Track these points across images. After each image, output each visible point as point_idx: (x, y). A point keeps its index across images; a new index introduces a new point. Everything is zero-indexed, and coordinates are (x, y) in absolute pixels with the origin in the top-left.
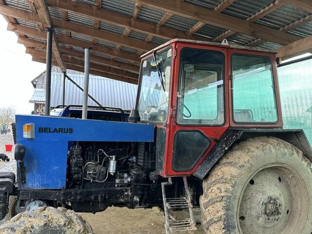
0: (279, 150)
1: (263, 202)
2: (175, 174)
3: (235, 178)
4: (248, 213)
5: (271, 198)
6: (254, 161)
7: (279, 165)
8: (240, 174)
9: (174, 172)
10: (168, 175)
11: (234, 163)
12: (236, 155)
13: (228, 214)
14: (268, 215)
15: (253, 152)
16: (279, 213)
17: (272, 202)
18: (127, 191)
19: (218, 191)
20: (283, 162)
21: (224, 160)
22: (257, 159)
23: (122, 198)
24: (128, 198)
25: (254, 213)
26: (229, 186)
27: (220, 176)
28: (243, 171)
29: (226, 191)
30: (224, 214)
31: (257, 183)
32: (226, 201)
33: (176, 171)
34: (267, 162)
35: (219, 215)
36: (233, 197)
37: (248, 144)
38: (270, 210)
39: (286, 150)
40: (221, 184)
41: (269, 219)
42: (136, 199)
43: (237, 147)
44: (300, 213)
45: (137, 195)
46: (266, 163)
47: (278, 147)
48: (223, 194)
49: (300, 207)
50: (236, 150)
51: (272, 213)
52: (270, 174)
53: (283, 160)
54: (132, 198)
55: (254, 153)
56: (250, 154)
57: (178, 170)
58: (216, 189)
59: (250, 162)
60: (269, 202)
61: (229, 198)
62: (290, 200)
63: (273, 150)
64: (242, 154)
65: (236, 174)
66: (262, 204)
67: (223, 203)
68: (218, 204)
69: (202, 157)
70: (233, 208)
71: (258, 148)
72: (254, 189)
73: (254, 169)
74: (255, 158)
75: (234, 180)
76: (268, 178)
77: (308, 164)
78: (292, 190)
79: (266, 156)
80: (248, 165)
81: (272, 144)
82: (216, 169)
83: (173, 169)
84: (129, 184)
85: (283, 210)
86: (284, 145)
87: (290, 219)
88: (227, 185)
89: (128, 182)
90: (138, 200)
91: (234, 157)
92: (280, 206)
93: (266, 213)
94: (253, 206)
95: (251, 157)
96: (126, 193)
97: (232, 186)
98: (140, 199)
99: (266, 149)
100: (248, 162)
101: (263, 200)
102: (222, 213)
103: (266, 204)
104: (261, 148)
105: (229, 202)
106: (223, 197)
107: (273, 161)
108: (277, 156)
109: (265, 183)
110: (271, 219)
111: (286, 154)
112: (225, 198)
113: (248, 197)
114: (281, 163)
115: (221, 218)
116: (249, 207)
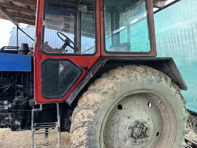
0: (145, 77)
1: (129, 127)
2: (46, 101)
3: (98, 104)
4: (115, 136)
5: (138, 122)
6: (118, 87)
7: (145, 92)
8: (103, 101)
9: (44, 99)
10: (38, 102)
11: (97, 90)
12: (102, 82)
13: (90, 139)
14: (135, 138)
15: (117, 79)
16: (146, 136)
17: (138, 126)
18: (7, 116)
19: (82, 116)
20: (150, 89)
21: (91, 87)
22: (121, 86)
23: (3, 122)
24: (9, 122)
25: (121, 136)
26: (91, 112)
27: (85, 102)
28: (106, 97)
29: (89, 117)
30: (86, 139)
31: (125, 108)
32: (88, 126)
33: (46, 98)
34: (133, 88)
35: (80, 140)
36: (95, 122)
37: (115, 72)
38: (136, 134)
39: (153, 77)
40: (85, 110)
41: (135, 142)
42: (18, 123)
43: (105, 74)
44: (168, 135)
45: (18, 120)
46: (131, 90)
47: (144, 75)
48: (86, 120)
49: (168, 130)
50: (103, 77)
51: (139, 136)
52: (139, 100)
53: (150, 87)
54: (13, 122)
55: (118, 81)
56: (114, 81)
57: (49, 97)
58: (80, 115)
59: (114, 88)
60: (136, 126)
61: (91, 123)
62: (160, 123)
63: (139, 77)
64: (107, 81)
65: (99, 101)
66: (129, 128)
67: (85, 129)
68: (81, 129)
69: (73, 85)
70: (96, 133)
71: (124, 75)
72: (122, 114)
73: (118, 95)
74: (119, 85)
75: (96, 106)
76: (137, 103)
77: (177, 91)
78: (163, 114)
79: (132, 83)
80: (111, 91)
81: (138, 72)
82: (83, 95)
83: (43, 96)
84: (9, 110)
85: (151, 133)
86: (152, 72)
87: (160, 140)
88: (90, 111)
89: (9, 108)
90: (20, 124)
91: (100, 84)
92: (147, 129)
93: (132, 136)
94: (120, 129)
95: (115, 84)
96: (7, 118)
97: (94, 112)
98: (21, 123)
99: (131, 76)
100: (112, 89)
101: (129, 124)
102: (84, 138)
103: (132, 128)
104: (126, 75)
105: (91, 127)
106: (85, 122)
107: (139, 87)
108: (143, 83)
109: (133, 108)
110: (138, 142)
111: (152, 80)
112: (87, 124)
113: (115, 121)
114: (148, 90)
115: (82, 142)
116: (116, 131)
